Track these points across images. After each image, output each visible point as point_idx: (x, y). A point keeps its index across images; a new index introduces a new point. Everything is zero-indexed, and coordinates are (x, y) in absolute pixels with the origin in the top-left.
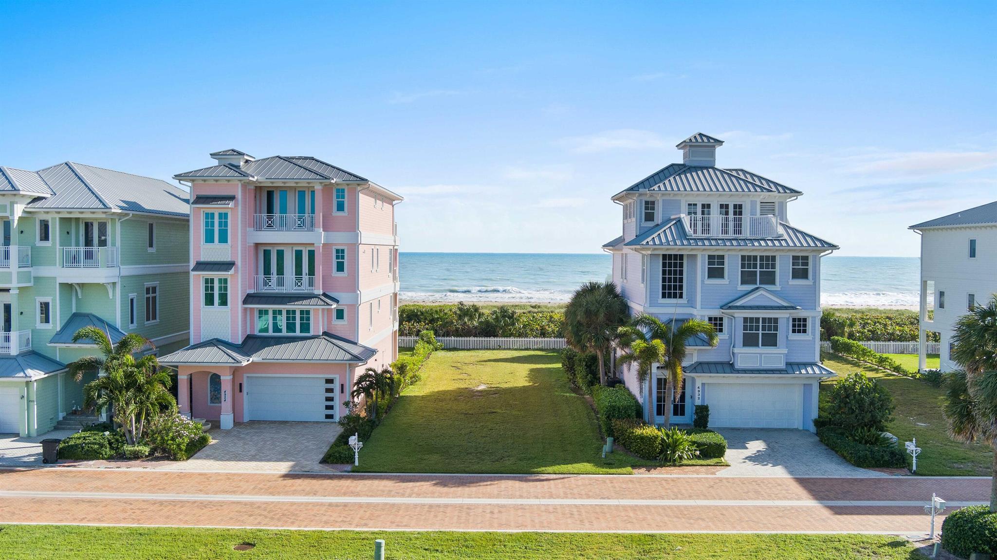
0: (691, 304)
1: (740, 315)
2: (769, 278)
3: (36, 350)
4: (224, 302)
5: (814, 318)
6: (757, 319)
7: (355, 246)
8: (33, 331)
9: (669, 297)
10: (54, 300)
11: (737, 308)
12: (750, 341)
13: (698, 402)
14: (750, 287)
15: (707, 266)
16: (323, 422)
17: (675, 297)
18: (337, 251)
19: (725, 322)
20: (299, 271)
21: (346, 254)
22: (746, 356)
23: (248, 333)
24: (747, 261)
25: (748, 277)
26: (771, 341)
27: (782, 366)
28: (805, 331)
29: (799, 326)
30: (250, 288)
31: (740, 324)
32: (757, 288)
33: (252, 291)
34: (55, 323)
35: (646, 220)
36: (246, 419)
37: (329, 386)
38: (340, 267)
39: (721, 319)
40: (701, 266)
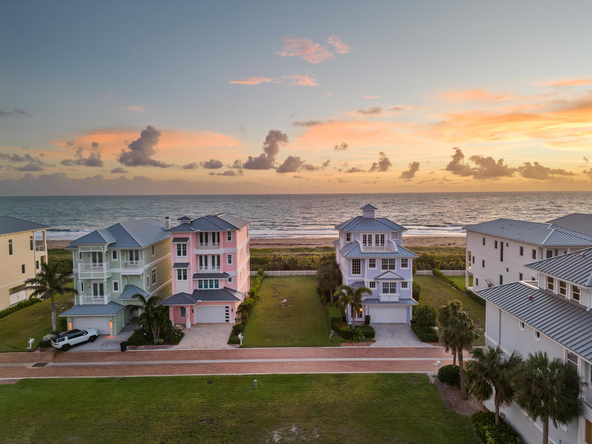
0: (363, 276)
1: (381, 282)
2: (393, 267)
3: (114, 301)
4: (185, 278)
5: (410, 282)
6: (388, 283)
7: (235, 254)
8: (111, 294)
9: (355, 273)
10: (120, 282)
11: (380, 279)
12: (385, 291)
13: (367, 314)
14: (385, 271)
15: (369, 263)
16: (225, 323)
17: (357, 273)
18: (229, 256)
19: (376, 284)
20: (213, 264)
21: (232, 257)
22: (385, 297)
23: (195, 289)
24: (384, 261)
25: (384, 267)
26: (393, 291)
27: (397, 300)
28: (406, 287)
29: (404, 285)
30: (195, 271)
31: (381, 285)
32: (388, 272)
33: (196, 273)
34: (120, 290)
35: (347, 240)
36: (195, 323)
37: (227, 309)
38: (230, 262)
39: (374, 283)
40: (367, 263)
